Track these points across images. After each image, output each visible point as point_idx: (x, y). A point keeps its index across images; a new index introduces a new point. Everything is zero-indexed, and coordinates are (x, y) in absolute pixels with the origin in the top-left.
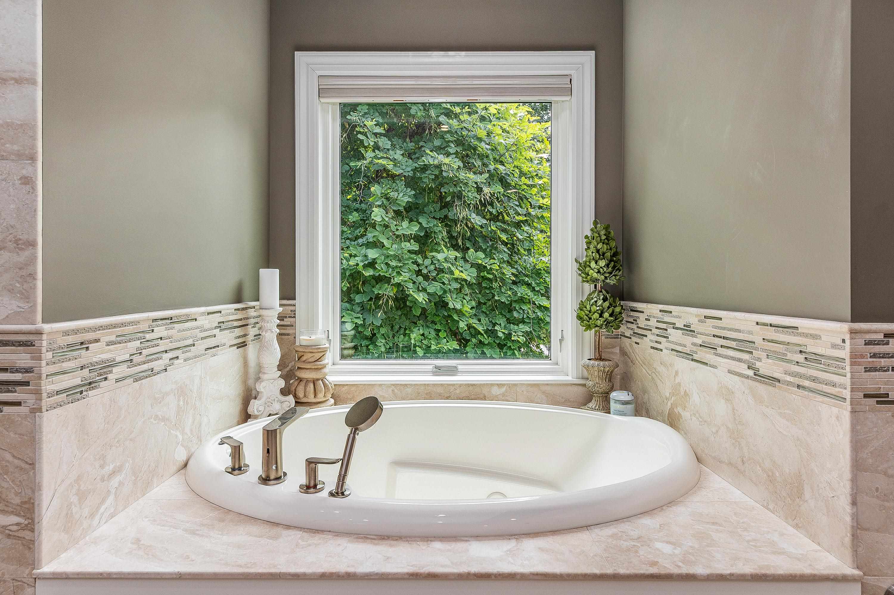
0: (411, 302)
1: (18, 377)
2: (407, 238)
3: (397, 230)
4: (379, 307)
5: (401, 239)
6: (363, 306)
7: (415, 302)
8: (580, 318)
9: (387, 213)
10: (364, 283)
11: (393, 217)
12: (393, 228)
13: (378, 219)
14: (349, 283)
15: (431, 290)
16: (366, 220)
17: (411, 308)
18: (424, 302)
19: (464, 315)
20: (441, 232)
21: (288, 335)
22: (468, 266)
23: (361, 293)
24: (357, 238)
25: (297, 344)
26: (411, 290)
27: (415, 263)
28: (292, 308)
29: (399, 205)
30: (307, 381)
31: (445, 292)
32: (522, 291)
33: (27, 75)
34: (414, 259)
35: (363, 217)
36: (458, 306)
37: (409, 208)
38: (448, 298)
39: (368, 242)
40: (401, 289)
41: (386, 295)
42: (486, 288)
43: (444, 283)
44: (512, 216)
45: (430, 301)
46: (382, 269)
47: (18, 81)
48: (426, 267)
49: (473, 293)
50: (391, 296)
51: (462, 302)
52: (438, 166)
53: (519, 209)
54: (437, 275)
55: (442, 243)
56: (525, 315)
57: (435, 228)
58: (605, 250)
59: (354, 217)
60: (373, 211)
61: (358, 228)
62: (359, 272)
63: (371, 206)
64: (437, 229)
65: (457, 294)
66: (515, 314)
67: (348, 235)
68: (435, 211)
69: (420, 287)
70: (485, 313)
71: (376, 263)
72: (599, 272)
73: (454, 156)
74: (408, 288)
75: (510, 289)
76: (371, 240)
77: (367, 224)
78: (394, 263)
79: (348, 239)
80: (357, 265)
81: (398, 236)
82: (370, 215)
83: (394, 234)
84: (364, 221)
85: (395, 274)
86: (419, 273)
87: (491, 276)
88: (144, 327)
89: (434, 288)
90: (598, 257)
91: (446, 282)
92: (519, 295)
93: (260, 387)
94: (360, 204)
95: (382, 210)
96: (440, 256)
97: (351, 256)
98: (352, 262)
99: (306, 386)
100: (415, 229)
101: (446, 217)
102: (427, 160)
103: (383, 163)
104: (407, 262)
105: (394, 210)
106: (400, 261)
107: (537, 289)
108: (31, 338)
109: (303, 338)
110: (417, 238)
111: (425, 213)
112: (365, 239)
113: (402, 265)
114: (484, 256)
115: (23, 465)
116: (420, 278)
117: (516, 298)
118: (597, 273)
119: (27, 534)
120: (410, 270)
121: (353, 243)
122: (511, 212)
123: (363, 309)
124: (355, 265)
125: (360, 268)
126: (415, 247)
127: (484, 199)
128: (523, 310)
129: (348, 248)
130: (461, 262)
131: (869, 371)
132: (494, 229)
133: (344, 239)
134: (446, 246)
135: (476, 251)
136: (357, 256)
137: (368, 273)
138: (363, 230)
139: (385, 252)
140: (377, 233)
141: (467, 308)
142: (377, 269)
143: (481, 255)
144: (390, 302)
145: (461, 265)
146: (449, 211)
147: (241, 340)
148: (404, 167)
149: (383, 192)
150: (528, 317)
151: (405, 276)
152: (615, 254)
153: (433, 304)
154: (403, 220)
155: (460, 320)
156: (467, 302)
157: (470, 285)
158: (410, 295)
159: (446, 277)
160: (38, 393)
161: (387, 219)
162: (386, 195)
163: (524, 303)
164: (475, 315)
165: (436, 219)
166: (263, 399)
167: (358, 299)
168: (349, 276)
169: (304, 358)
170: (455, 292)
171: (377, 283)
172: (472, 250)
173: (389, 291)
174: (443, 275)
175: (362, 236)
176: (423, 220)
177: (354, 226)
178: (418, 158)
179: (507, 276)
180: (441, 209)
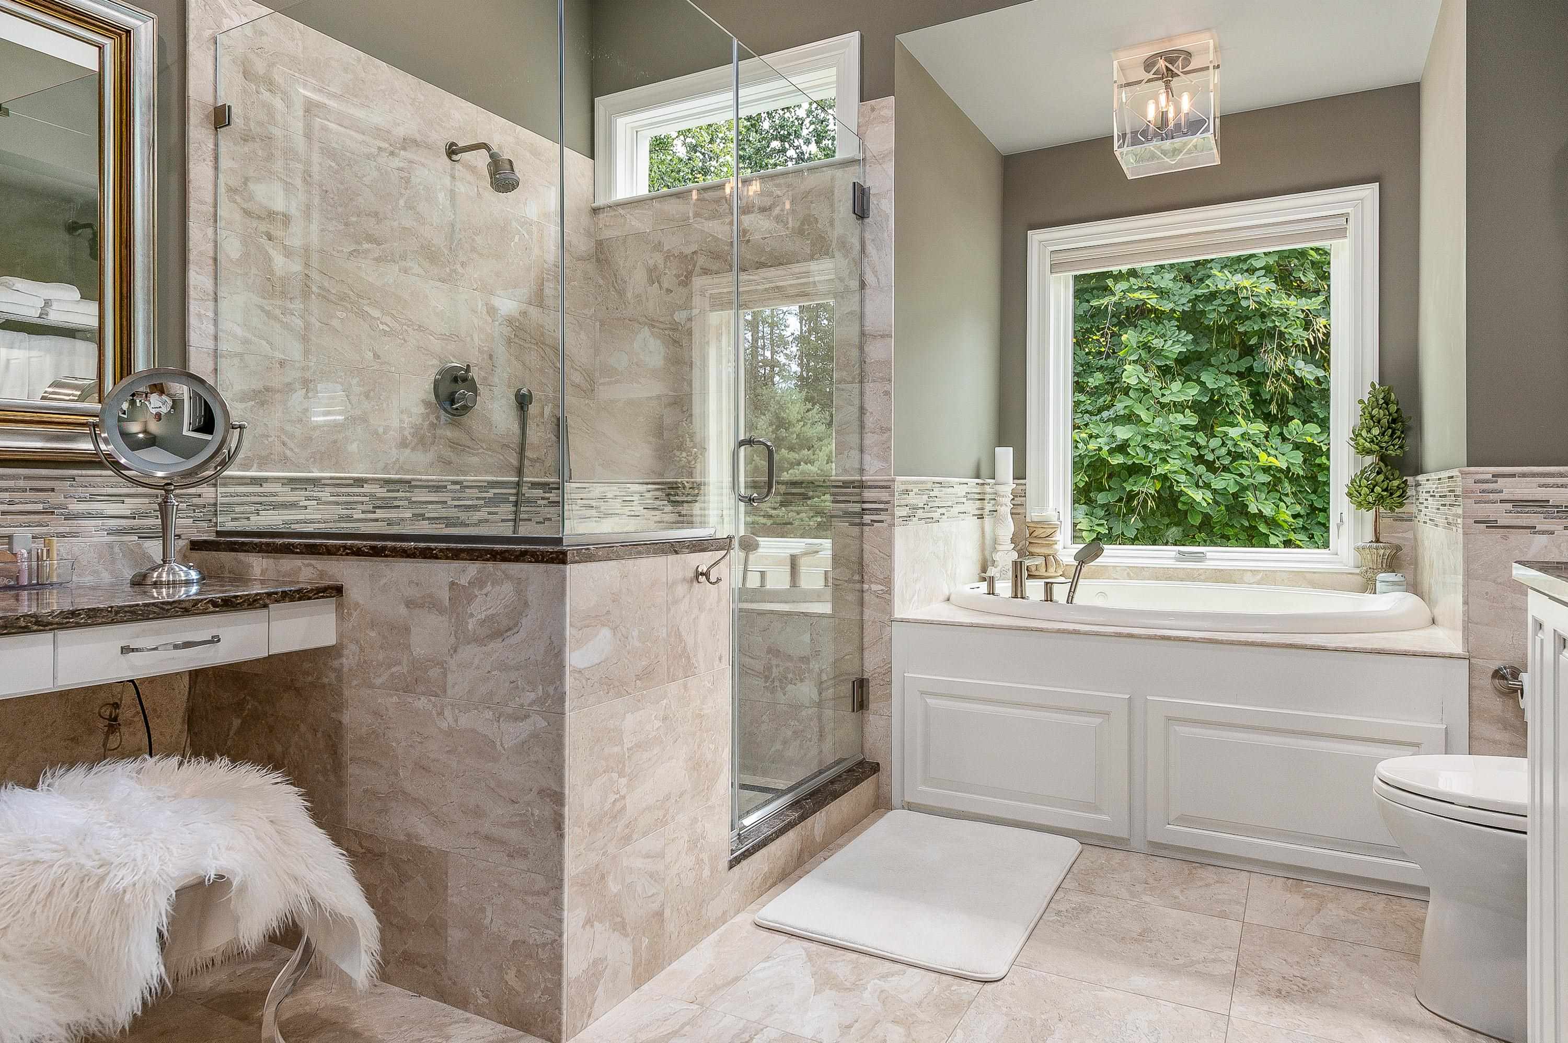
0: (1184, 503)
1: (882, 506)
2: (1179, 407)
3: (1163, 395)
4: (1132, 511)
5: (1169, 410)
6: (1106, 507)
7: (1192, 503)
8: (1349, 494)
9: (1146, 371)
10: (1110, 476)
11: (1156, 376)
12: (1156, 392)
13: (1133, 381)
14: (1089, 477)
15: (1218, 483)
16: (1115, 383)
17: (1186, 512)
18: (1205, 504)
19: (1280, 526)
20: (1240, 394)
21: (1019, 514)
22: (1288, 446)
23: (1107, 490)
24: (1100, 411)
25: (1028, 520)
26: (1182, 485)
27: (1193, 444)
28: (1023, 487)
29: (1167, 358)
30: (1039, 555)
31: (1244, 489)
33: (887, 333)
34: (1189, 439)
35: (1111, 379)
36: (1268, 511)
37: (1183, 361)
38: (1249, 497)
39: (1117, 416)
40: (1168, 484)
41: (1143, 492)
43: (1242, 475)
45: (1216, 502)
46: (1138, 455)
47: (882, 336)
48: (1213, 451)
49: (1300, 491)
50: (1151, 494)
51: (1278, 506)
52: (1233, 292)
54: (1231, 462)
55: (1241, 411)
57: (1229, 389)
58: (1382, 415)
59: (1096, 380)
60: (1126, 370)
61: (1101, 395)
62: (1103, 462)
63: (1122, 361)
64: (1231, 391)
65: (1268, 492)
67: (1086, 407)
68: (1230, 361)
69: (1200, 481)
71: (1129, 446)
72: (1372, 441)
73: (1263, 272)
74: (1178, 482)
76: (1122, 413)
77: (1117, 388)
78: (1156, 446)
79: (1087, 412)
80: (1100, 449)
81: (1163, 406)
82: (1121, 375)
83: (1158, 403)
84: (1113, 384)
85: (1157, 461)
86: (1199, 459)
88: (929, 486)
89: (1224, 482)
90: (1372, 424)
91: (1247, 473)
93: (997, 557)
94: (1106, 359)
95: (1138, 367)
96: (1234, 432)
97: (1091, 436)
98: (1092, 446)
100: (1192, 392)
101: (1250, 369)
102: (1213, 284)
103: (1141, 297)
104: (1177, 443)
105: (1159, 367)
106: (1166, 441)
108: (888, 484)
109: (1033, 514)
110: (1196, 407)
111: (1213, 366)
112: (1112, 411)
113: (1169, 448)
114: (1319, 430)
115: (885, 556)
116: (1201, 469)
118: (1369, 442)
119: (887, 596)
120: (1184, 456)
121: (1094, 418)
123: (1109, 514)
124: (1095, 450)
125: (1104, 454)
126: (1192, 420)
127: (1315, 338)
129: (1086, 425)
130: (1276, 441)
131: (1478, 503)
133: (1081, 412)
134: (1244, 417)
135: (1304, 423)
136: (1101, 437)
137: (1117, 460)
138: (1109, 398)
139: (1143, 429)
140: (1129, 402)
141: (1285, 515)
142: (1129, 454)
143: (1313, 428)
144: (1150, 503)
145: (1274, 446)
146: (1255, 360)
147: (979, 512)
148: (1176, 298)
149: (1141, 339)
151: (1174, 465)
152: (1394, 420)
153: (1223, 508)
154: (1173, 379)
155: (1272, 533)
156: (1287, 507)
157: (1294, 480)
158: (1181, 493)
159: (1244, 467)
160: (893, 515)
161: (1146, 380)
162: (1146, 343)
164: (1304, 528)
165: (1231, 374)
166: (999, 568)
167: (1101, 498)
168: (1088, 465)
169: (1035, 534)
170: (1265, 489)
171: (1130, 476)
172: (1297, 421)
173: (1146, 487)
174: (1240, 462)
175: (1108, 408)
176: (1208, 378)
177: (1096, 392)
178: (1201, 280)
180: (1241, 357)
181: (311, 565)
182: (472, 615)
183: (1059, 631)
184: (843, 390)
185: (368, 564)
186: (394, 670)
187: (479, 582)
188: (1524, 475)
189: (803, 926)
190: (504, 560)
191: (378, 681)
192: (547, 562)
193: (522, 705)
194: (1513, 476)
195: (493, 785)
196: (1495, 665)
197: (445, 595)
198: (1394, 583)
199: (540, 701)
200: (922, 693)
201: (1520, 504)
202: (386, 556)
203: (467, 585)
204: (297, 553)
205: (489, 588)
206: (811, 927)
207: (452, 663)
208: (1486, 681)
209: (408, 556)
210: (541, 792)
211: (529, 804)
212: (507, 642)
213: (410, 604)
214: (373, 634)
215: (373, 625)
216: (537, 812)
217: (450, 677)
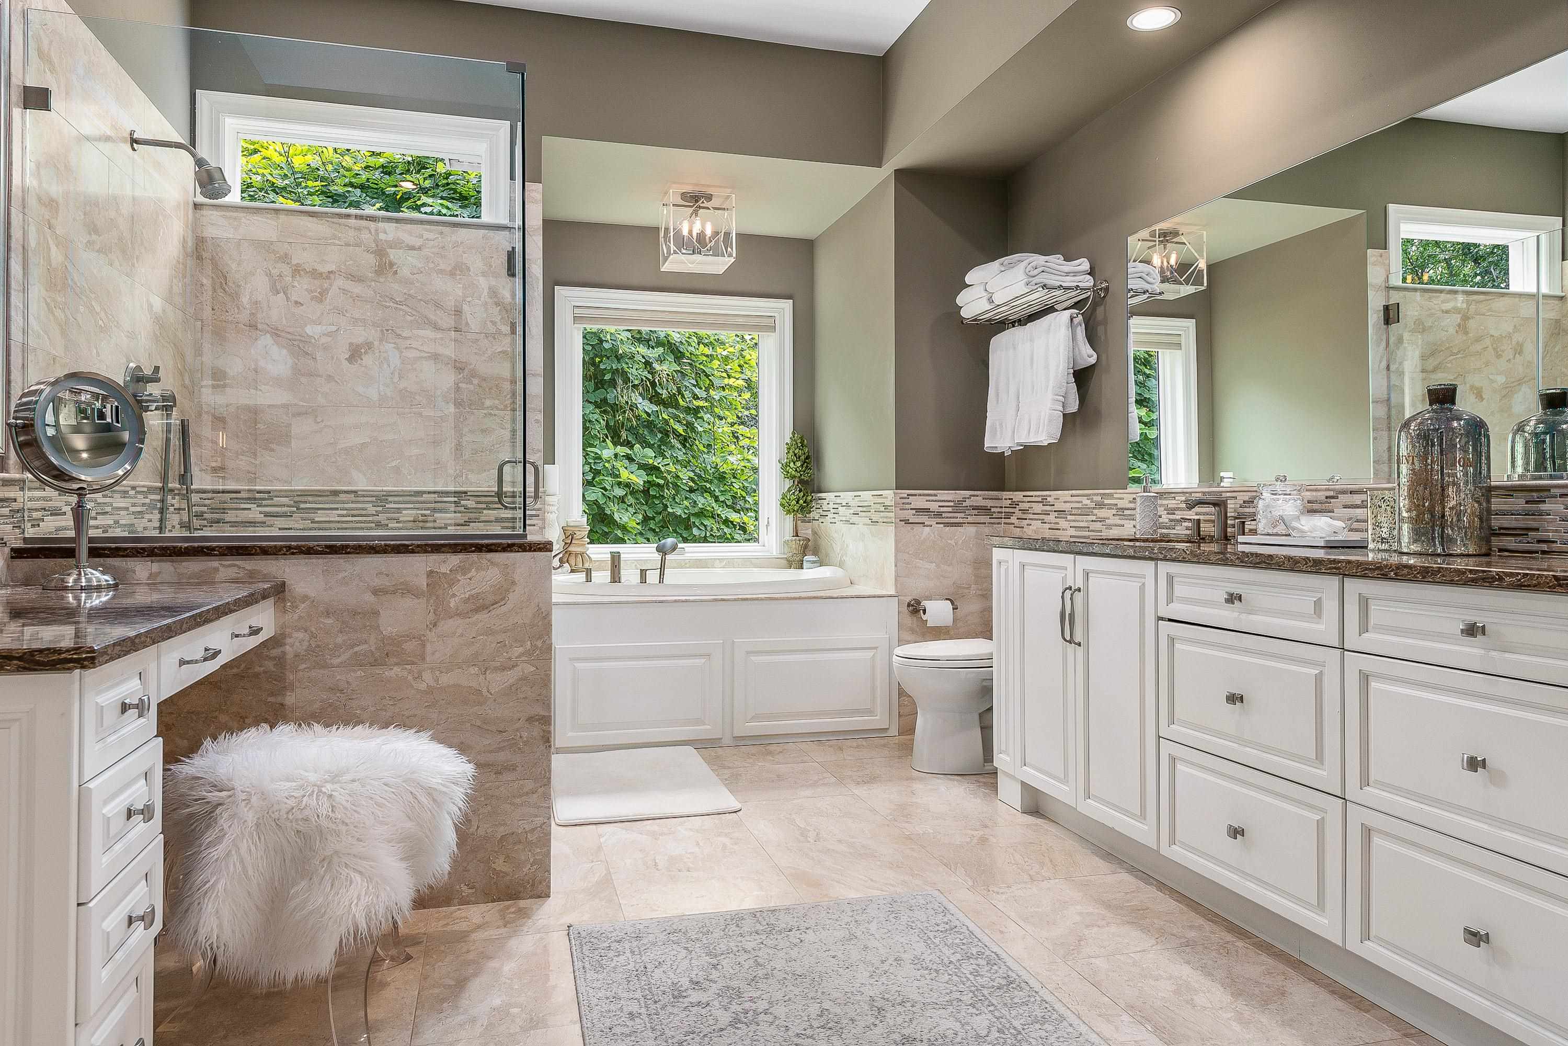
8: (782, 505)
15: (590, 497)
19: (630, 532)
20: (598, 420)
22: (634, 467)
30: (576, 555)
31: (608, 500)
32: (702, 501)
42: (655, 497)
43: (606, 490)
44: (688, 400)
49: (638, 503)
51: (627, 515)
53: (697, 391)
54: (593, 478)
55: (601, 435)
56: (708, 533)
57: (591, 415)
58: (800, 454)
66: (695, 531)
68: (589, 393)
70: (654, 530)
75: (686, 498)
87: (661, 482)
89: (595, 495)
90: (795, 459)
91: (609, 488)
92: (700, 506)
99: (576, 557)
101: (605, 400)
107: (722, 498)
114: (653, 454)
117: (696, 510)
122: (687, 394)
128: (705, 526)
131: (901, 510)
132: (666, 417)
135: (643, 447)
141: (632, 522)
143: (650, 452)
146: (608, 393)
150: (711, 535)
152: (807, 458)
157: (635, 493)
163: (705, 516)
172: (637, 445)
174: (602, 477)
179: (684, 481)
180: (597, 388)
181: (235, 565)
182: (454, 595)
183: (675, 601)
184: (495, 415)
185: (321, 561)
186: (356, 649)
187: (464, 570)
188: (920, 495)
189: (602, 815)
190: (490, 551)
191: (336, 661)
192: (535, 551)
193: (510, 658)
194: (916, 495)
195: (478, 723)
196: (908, 599)
197: (423, 582)
198: (814, 562)
199: (528, 653)
200: (571, 660)
201: (919, 511)
202: (349, 553)
203: (448, 572)
204: (216, 555)
205: (473, 572)
206: (608, 814)
207: (431, 635)
208: (905, 609)
209: (377, 552)
210: (530, 719)
211: (517, 730)
212: (493, 613)
213: (376, 592)
214: (329, 621)
215: (328, 614)
216: (525, 734)
217: (429, 648)
